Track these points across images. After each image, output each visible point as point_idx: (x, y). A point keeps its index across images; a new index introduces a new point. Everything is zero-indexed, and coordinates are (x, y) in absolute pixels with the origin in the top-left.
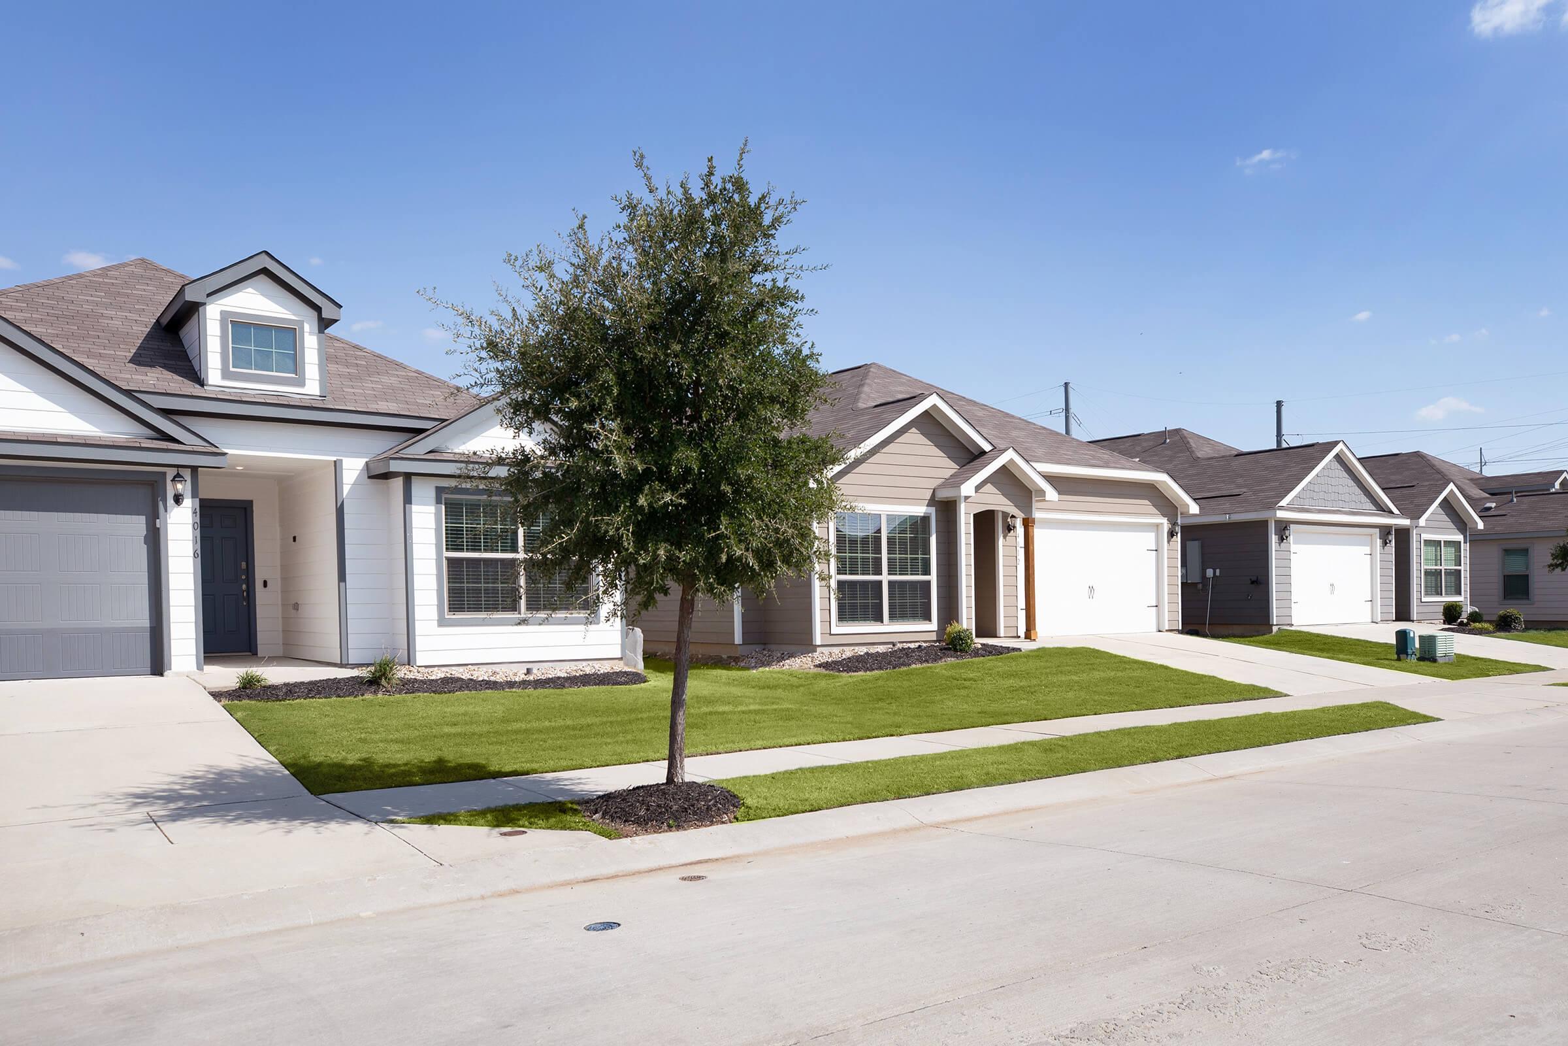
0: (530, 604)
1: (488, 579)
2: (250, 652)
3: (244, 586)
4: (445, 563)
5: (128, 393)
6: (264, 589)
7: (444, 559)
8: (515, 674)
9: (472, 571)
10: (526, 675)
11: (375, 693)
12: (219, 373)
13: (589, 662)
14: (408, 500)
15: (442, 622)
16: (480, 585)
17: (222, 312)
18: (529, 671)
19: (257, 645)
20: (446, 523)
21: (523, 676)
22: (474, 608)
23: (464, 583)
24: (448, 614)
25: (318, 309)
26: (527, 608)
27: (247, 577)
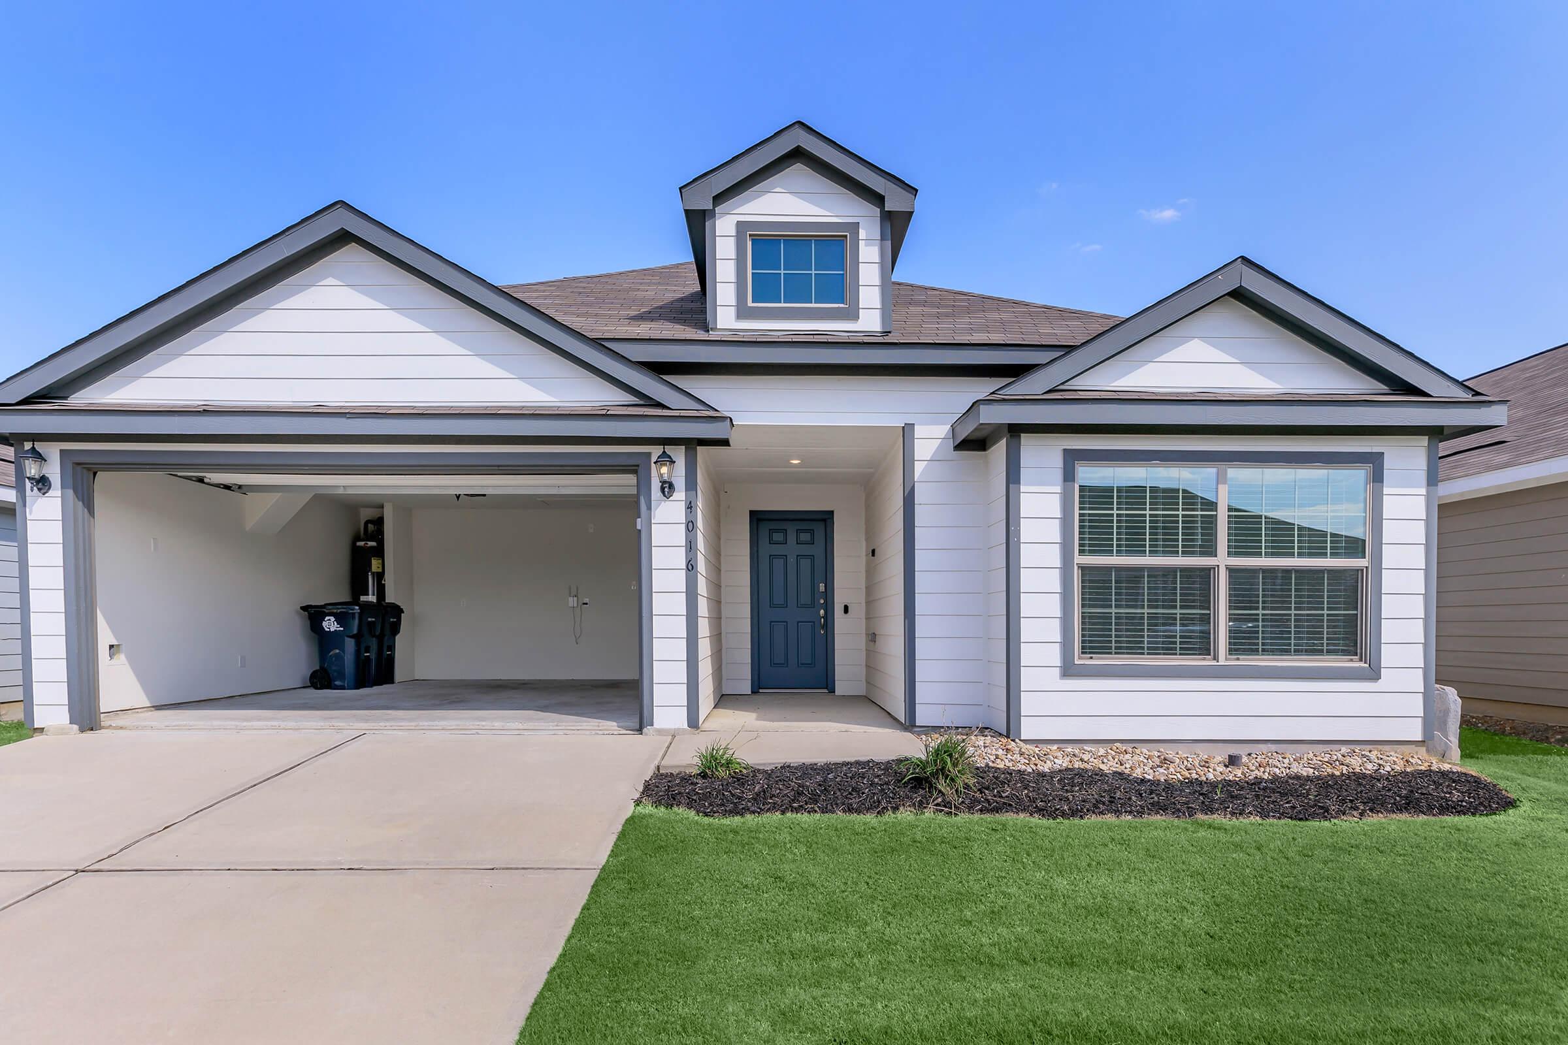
0: (1235, 644)
1: (1157, 601)
2: (827, 688)
3: (822, 612)
4: (1076, 574)
5: (597, 343)
6: (846, 615)
7: (1076, 567)
8: (1206, 764)
9: (1127, 588)
10: (1226, 766)
11: (922, 806)
12: (732, 311)
13: (1352, 747)
14: (1013, 476)
15: (1069, 670)
16: (1139, 611)
17: (739, 224)
18: (1233, 761)
19: (834, 681)
20: (1081, 509)
21: (1221, 768)
22: (1127, 648)
23: (1110, 606)
24: (1080, 658)
25: (878, 199)
26: (1230, 650)
27: (826, 601)
